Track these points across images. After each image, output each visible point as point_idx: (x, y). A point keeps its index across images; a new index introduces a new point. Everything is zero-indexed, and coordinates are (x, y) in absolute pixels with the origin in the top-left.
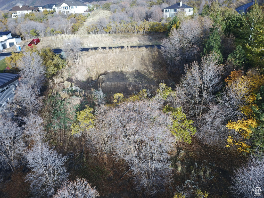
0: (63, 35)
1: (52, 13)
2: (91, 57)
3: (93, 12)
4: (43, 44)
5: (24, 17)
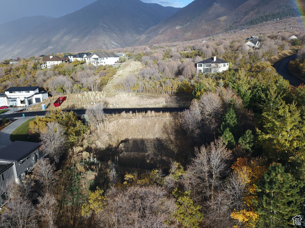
0: (90, 93)
1: (82, 64)
2: (113, 122)
3: (124, 63)
4: (68, 103)
5: (53, 69)
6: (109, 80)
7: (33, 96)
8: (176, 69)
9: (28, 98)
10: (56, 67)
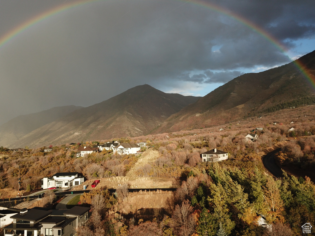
0: (117, 177)
1: (109, 153)
2: (134, 197)
3: (144, 153)
4: (101, 185)
5: (87, 158)
6: (131, 167)
7: (73, 179)
8: (185, 158)
9: (70, 181)
10: (89, 156)
